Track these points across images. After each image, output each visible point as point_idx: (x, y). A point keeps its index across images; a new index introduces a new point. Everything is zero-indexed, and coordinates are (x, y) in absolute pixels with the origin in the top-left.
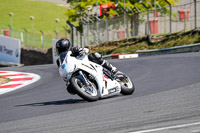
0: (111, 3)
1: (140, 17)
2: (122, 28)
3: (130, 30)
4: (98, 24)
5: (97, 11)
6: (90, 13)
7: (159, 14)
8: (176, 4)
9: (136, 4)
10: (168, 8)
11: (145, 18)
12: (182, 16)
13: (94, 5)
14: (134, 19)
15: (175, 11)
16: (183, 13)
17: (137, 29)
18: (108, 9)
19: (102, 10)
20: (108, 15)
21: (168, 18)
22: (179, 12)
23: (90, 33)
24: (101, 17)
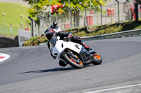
0: (60, 4)
1: (80, 14)
2: (68, 22)
3: (73, 23)
4: (50, 18)
5: (50, 9)
6: (45, 11)
7: (93, 11)
8: (105, 5)
9: (77, 5)
10: (100, 8)
11: (84, 14)
12: (109, 13)
13: (48, 6)
14: (76, 15)
15: (104, 9)
16: (110, 11)
17: (78, 22)
18: (58, 9)
19: (53, 9)
20: (57, 13)
21: (100, 14)
22: (108, 10)
23: (45, 25)
24: (53, 14)
